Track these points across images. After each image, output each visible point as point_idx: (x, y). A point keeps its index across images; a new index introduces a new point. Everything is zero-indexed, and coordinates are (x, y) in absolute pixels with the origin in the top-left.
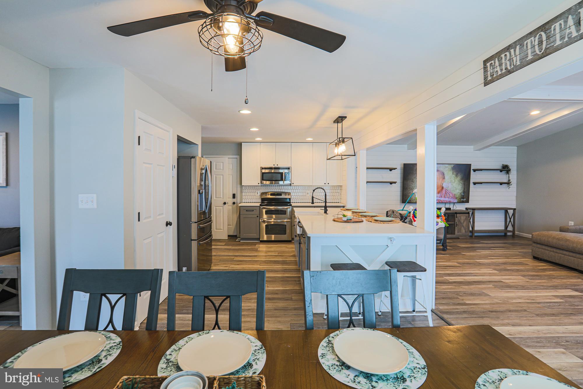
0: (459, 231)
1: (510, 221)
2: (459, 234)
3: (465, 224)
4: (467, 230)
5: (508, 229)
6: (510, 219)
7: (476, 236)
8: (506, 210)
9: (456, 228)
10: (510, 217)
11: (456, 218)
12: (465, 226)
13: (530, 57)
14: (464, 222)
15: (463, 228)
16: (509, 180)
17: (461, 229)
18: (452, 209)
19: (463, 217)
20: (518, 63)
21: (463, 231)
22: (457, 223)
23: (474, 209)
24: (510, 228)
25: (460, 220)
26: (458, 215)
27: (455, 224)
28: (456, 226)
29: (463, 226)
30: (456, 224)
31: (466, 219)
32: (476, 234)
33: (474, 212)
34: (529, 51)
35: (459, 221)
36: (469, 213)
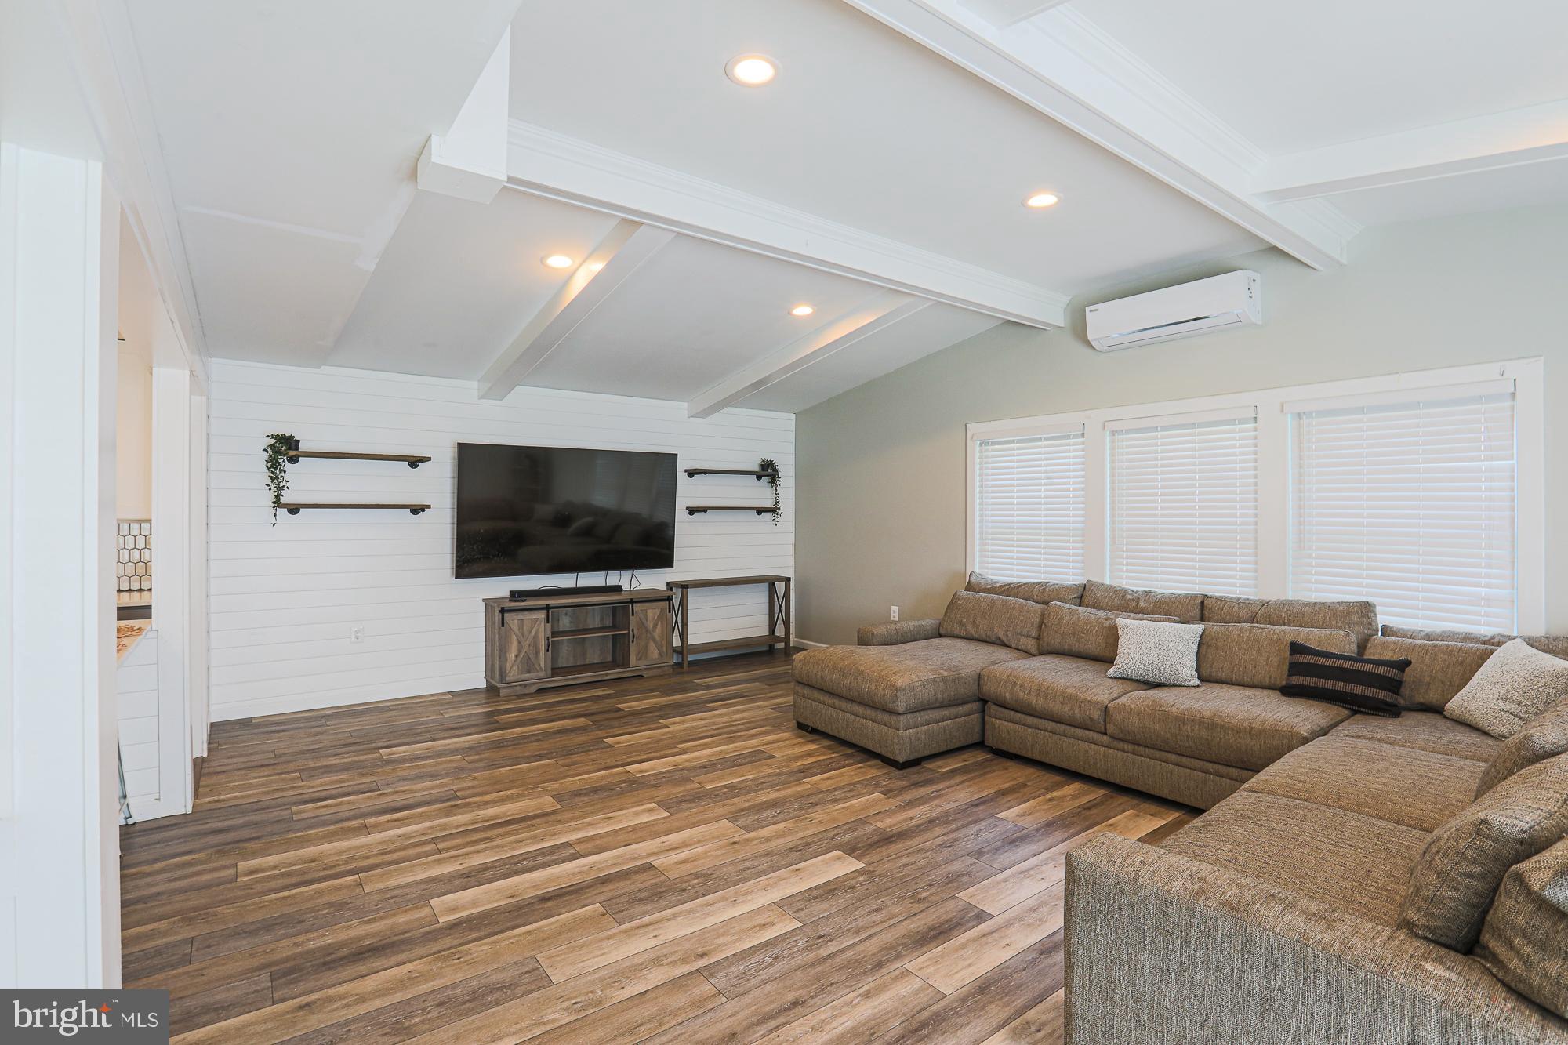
0: (643, 653)
1: (780, 611)
2: (640, 663)
3: (657, 634)
4: (665, 649)
5: (777, 633)
6: (780, 606)
7: (692, 663)
8: (771, 582)
9: (633, 648)
10: (780, 600)
11: (633, 615)
12: (658, 638)
14: (655, 626)
15: (652, 644)
16: (777, 502)
17: (646, 647)
18: (625, 587)
19: (652, 612)
21: (654, 653)
22: (636, 631)
23: (685, 586)
24: (780, 632)
25: (644, 620)
26: (637, 607)
27: (629, 633)
28: (633, 642)
29: (654, 640)
30: (631, 632)
31: (661, 617)
32: (691, 658)
33: (685, 593)
35: (642, 625)
36: (670, 599)
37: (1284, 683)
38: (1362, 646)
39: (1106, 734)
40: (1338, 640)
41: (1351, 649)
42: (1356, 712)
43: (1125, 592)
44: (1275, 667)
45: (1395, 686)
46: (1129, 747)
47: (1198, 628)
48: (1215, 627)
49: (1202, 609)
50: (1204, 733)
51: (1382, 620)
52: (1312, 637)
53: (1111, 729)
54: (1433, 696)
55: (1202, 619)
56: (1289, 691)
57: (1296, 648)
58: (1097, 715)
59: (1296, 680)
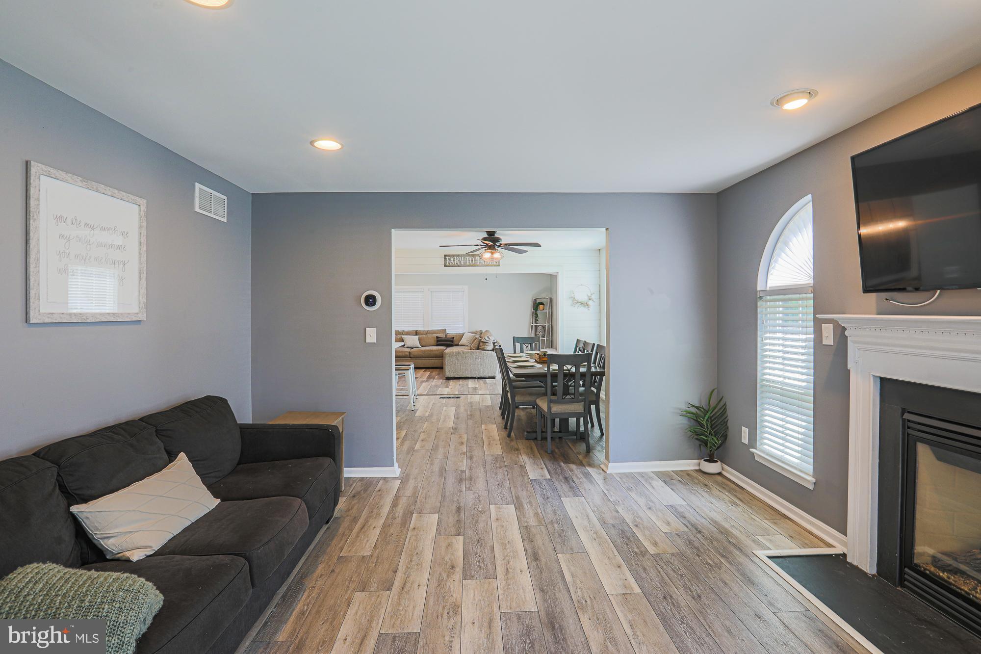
13: (468, 264)
20: (463, 264)
34: (468, 262)
37: (435, 344)
38: (446, 336)
39: (410, 357)
40: (442, 335)
41: (445, 337)
42: (447, 347)
43: (399, 331)
44: (433, 342)
45: (452, 341)
46: (414, 359)
47: (418, 336)
48: (421, 336)
49: (416, 333)
50: (430, 353)
51: (447, 332)
52: (439, 335)
53: (411, 356)
54: (457, 343)
55: (416, 335)
56: (437, 345)
57: (437, 337)
58: (408, 354)
59: (439, 343)
